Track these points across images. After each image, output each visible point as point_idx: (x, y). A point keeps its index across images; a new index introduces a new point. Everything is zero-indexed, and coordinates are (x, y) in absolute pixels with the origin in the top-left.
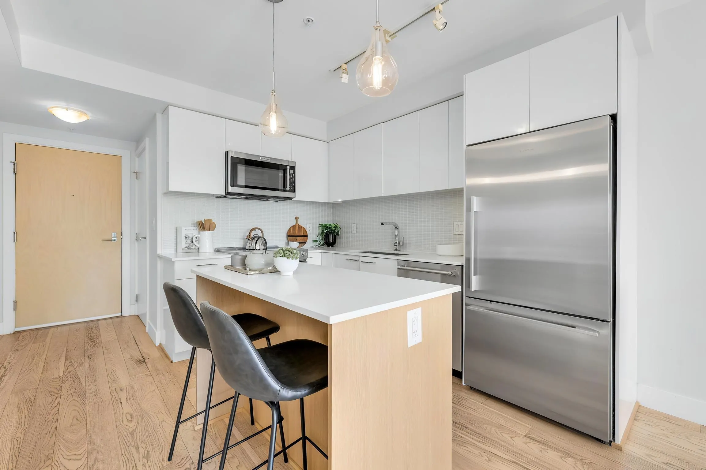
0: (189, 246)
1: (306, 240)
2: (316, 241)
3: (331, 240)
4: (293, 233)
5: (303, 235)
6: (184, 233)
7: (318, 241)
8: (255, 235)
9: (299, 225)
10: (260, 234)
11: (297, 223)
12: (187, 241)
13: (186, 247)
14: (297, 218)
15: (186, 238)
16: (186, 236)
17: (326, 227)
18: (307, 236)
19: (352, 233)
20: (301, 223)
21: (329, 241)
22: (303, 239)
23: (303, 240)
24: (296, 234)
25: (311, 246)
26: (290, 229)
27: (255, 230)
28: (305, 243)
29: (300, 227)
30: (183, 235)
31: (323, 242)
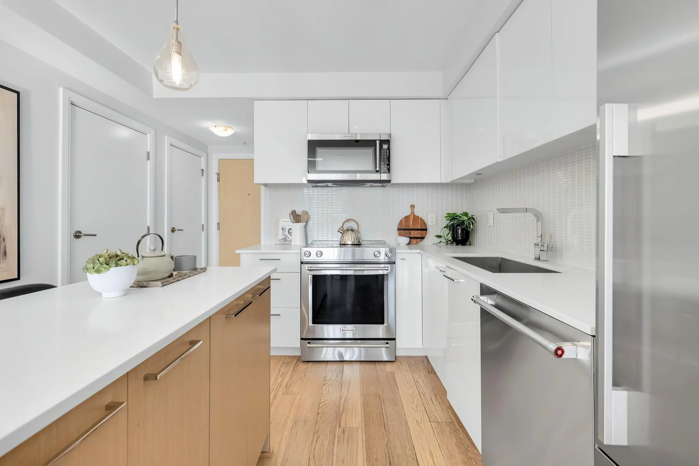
0: (285, 238)
1: (424, 234)
2: (439, 237)
3: (460, 236)
4: (405, 226)
5: (420, 228)
6: (281, 224)
7: (442, 237)
8: (349, 228)
9: (414, 215)
10: (355, 227)
11: (412, 213)
12: (283, 233)
13: (282, 239)
14: (413, 207)
15: (283, 229)
16: (283, 228)
17: (453, 217)
18: (426, 230)
19: (488, 225)
20: (418, 212)
21: (456, 237)
22: (420, 233)
23: (420, 235)
24: (409, 226)
25: (435, 242)
26: (402, 220)
27: (349, 222)
28: (423, 238)
29: (416, 218)
30: (280, 227)
31: (450, 237)
